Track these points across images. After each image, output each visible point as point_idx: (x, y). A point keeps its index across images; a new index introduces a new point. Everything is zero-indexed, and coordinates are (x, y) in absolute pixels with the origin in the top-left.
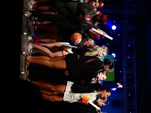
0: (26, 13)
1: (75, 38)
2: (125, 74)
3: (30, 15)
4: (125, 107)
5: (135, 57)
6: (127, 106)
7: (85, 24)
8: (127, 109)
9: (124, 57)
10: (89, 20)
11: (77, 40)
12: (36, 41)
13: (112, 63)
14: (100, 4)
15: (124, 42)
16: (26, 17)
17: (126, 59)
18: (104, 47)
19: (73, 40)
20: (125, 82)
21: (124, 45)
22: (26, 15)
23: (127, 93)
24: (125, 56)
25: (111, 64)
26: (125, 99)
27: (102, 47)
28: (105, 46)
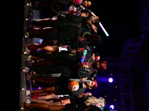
0: (24, 69)
1: (72, 84)
3: (28, 70)
5: (133, 109)
7: (83, 71)
10: (88, 67)
11: (74, 86)
12: (34, 96)
14: (96, 58)
16: (24, 72)
18: (102, 99)
19: (70, 87)
22: (24, 71)
24: (123, 108)
27: (99, 98)
28: (102, 97)
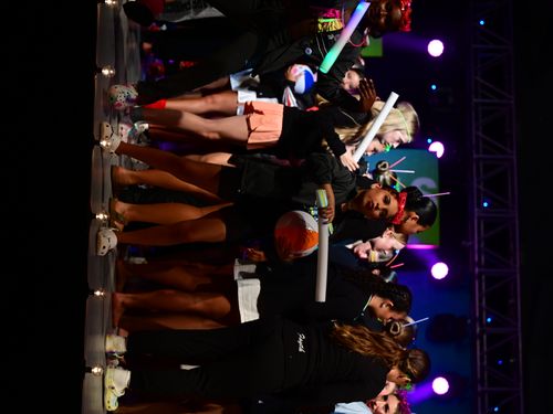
2: (479, 218)
4: (478, 343)
5: (515, 157)
6: (485, 337)
8: (485, 348)
9: (475, 156)
13: (430, 204)
15: (475, 100)
17: (481, 164)
20: (479, 248)
21: (473, 114)
23: (486, 287)
24: (478, 153)
25: (428, 209)
26: (477, 314)
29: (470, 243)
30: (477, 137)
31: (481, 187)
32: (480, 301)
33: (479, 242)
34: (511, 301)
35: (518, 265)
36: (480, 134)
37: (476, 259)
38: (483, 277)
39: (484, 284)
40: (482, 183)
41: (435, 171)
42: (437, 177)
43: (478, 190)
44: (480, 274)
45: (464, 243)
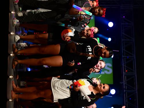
2: (125, 75)
9: (123, 57)
17: (125, 59)
20: (125, 84)
24: (124, 55)
29: (122, 83)
30: (124, 51)
31: (125, 66)
32: (126, 100)
33: (125, 82)
34: (135, 100)
35: (137, 89)
36: (124, 50)
37: (124, 87)
38: (126, 93)
39: (127, 95)
40: (125, 65)
41: (111, 61)
42: (112, 63)
43: (124, 67)
44: (126, 92)
45: (120, 83)
